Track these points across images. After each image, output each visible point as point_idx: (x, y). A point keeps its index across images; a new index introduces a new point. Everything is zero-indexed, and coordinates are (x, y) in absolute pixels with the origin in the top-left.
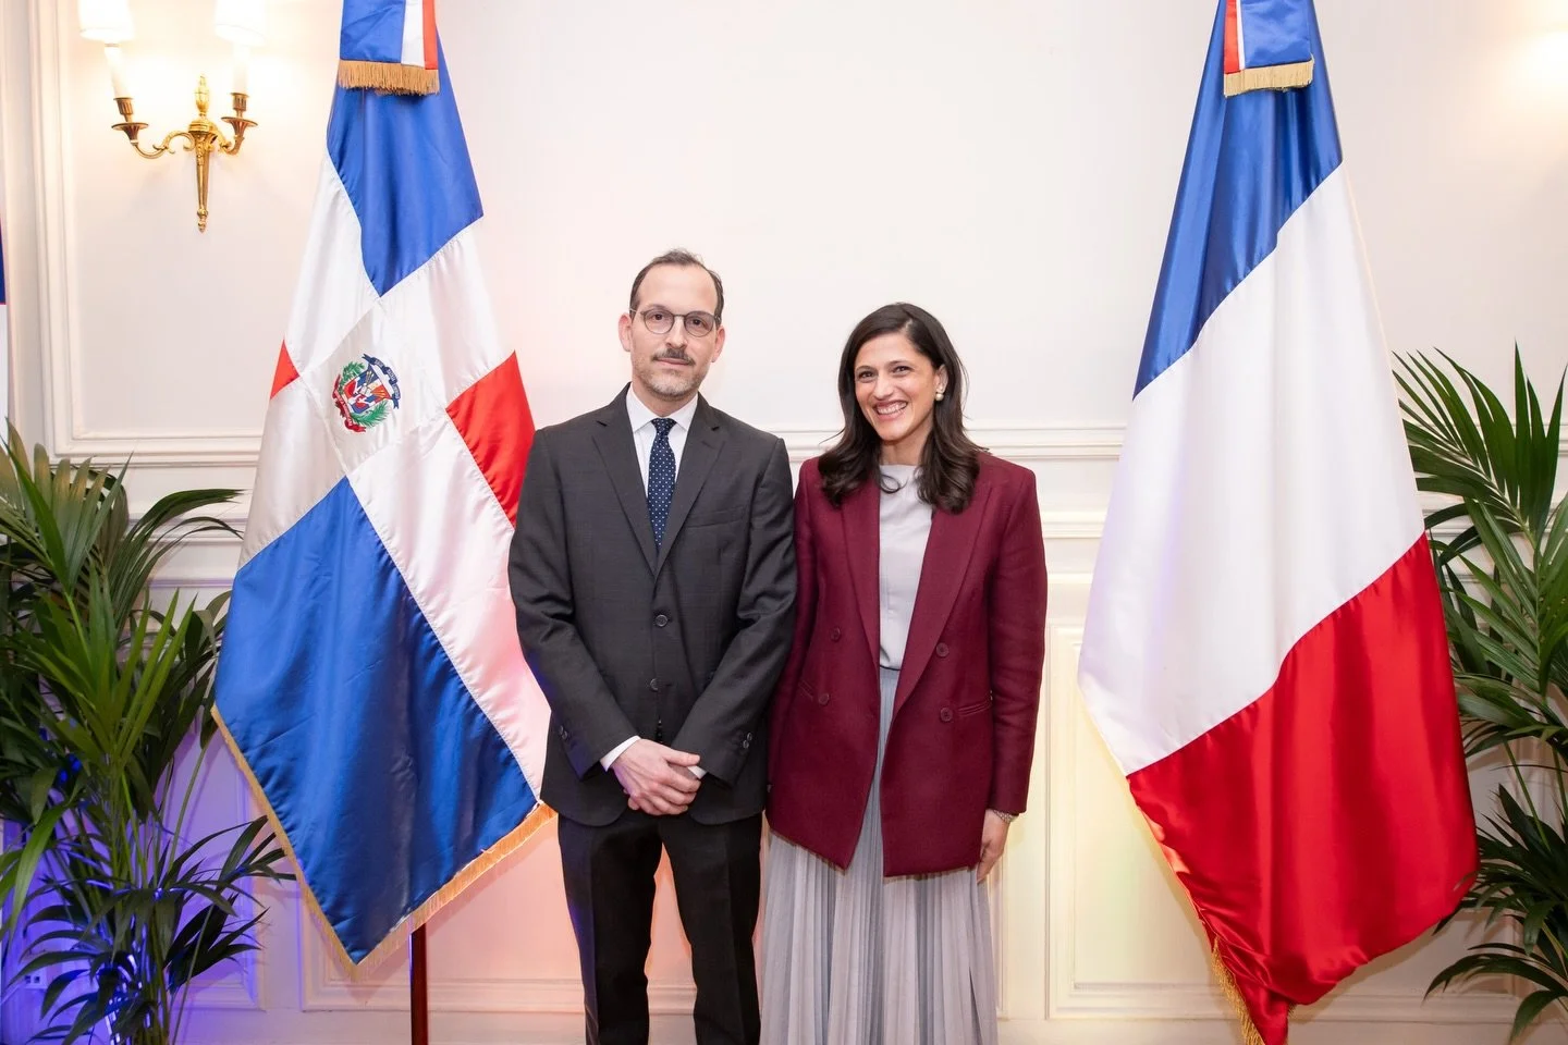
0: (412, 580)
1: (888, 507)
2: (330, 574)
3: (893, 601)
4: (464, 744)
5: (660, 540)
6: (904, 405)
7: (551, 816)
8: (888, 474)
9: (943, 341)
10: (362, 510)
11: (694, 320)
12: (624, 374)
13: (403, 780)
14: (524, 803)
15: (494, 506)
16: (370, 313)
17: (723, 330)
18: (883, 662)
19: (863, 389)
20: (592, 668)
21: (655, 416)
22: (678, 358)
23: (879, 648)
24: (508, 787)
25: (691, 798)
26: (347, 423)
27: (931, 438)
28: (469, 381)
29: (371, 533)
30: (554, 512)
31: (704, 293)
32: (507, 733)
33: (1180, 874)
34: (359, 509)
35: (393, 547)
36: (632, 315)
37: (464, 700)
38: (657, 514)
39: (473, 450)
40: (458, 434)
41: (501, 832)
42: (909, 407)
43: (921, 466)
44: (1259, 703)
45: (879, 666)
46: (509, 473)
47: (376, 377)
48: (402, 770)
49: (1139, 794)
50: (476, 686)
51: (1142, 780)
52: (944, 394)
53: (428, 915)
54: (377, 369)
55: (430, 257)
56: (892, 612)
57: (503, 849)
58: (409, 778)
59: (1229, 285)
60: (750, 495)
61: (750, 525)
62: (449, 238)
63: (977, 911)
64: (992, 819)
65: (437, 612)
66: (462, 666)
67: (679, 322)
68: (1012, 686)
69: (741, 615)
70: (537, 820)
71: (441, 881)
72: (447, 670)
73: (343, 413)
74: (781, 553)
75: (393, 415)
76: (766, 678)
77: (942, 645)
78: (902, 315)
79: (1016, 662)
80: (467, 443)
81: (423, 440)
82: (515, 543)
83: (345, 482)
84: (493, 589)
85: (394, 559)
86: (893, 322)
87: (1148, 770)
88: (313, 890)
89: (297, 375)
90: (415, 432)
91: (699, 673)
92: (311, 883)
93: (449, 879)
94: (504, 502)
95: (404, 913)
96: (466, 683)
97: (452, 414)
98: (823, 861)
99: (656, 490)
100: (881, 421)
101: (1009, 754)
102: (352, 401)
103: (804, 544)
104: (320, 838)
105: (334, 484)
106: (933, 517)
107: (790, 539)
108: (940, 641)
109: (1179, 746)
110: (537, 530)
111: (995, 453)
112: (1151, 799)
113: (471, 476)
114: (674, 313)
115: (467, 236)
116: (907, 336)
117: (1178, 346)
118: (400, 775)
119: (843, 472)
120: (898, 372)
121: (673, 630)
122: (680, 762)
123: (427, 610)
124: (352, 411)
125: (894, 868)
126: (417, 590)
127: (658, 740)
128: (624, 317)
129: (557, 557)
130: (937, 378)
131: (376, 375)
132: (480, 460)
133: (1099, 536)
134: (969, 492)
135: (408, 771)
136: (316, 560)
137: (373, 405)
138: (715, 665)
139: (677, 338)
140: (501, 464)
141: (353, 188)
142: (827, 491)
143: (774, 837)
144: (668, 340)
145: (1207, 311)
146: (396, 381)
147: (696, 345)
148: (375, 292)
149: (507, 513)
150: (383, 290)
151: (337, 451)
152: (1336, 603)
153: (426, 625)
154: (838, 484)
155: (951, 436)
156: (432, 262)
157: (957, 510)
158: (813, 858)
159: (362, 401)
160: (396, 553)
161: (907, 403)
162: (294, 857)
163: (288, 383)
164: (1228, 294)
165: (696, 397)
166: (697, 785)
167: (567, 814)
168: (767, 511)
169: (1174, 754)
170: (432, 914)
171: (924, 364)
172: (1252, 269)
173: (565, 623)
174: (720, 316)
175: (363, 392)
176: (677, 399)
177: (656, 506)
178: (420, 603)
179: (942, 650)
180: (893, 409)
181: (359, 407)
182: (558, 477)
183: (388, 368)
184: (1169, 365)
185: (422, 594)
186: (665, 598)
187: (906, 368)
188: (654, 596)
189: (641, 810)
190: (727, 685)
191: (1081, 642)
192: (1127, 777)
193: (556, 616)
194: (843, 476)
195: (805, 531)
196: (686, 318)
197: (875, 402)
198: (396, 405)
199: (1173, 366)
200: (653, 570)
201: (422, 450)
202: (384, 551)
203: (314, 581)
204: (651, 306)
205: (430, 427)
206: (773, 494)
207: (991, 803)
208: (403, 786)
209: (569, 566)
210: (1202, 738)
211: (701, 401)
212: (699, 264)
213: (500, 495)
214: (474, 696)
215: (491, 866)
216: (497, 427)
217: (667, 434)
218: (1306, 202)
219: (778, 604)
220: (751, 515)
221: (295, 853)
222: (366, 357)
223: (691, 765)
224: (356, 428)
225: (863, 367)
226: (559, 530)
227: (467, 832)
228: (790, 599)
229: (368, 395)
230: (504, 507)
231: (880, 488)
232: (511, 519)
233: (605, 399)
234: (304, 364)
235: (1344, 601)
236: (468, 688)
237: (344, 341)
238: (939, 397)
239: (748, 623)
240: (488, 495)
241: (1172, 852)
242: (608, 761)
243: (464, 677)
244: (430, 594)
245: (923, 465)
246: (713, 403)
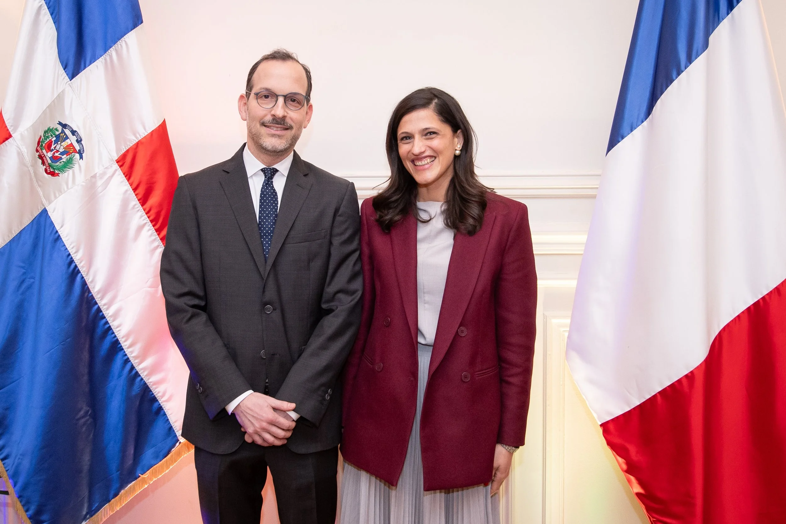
0: (92, 282)
1: (422, 232)
2: (34, 278)
3: (427, 298)
4: (128, 399)
5: (268, 253)
6: (434, 158)
7: (189, 450)
8: (422, 207)
9: (459, 113)
10: (57, 232)
11: (291, 98)
12: (242, 137)
13: (84, 424)
14: (169, 441)
15: (149, 230)
16: (63, 91)
17: (311, 106)
18: (421, 340)
19: (404, 148)
20: (219, 343)
21: (263, 166)
22: (281, 124)
23: (417, 330)
24: (158, 430)
25: (289, 434)
26: (46, 170)
27: (453, 182)
28: (133, 140)
29: (63, 249)
30: (193, 233)
31: (298, 80)
32: (157, 391)
33: (638, 495)
34: (55, 231)
35: (78, 258)
36: (248, 95)
37: (128, 367)
38: (265, 234)
39: (135, 190)
40: (125, 178)
41: (153, 462)
42: (437, 160)
43: (445, 202)
44: (696, 373)
45: (417, 342)
46: (160, 205)
47: (67, 138)
48: (83, 417)
49: (609, 437)
50: (136, 358)
51: (611, 427)
52: (461, 150)
53: (101, 520)
54: (67, 132)
55: (105, 52)
56: (426, 305)
57: (154, 474)
58: (89, 422)
59: (674, 74)
60: (331, 222)
61: (331, 243)
62: (119, 39)
63: (490, 516)
64: (501, 451)
65: (109, 304)
66: (125, 343)
67: (281, 100)
68: (512, 356)
69: (324, 306)
70: (179, 454)
71: (111, 496)
72: (116, 347)
73: (43, 163)
74: (352, 263)
75: (79, 165)
76: (343, 349)
77: (462, 328)
78: (430, 96)
79: (515, 340)
80: (131, 185)
81: (100, 183)
82: (165, 256)
83: (45, 212)
84: (149, 289)
85: (79, 267)
86: (422, 102)
87: (616, 420)
88: (21, 502)
89: (10, 136)
90: (94, 176)
91: (295, 346)
92: (19, 497)
93: (116, 495)
94: (157, 227)
95: (85, 518)
96: (129, 355)
97: (120, 164)
98: (380, 481)
99: (265, 218)
100: (417, 171)
101: (512, 404)
102: (50, 154)
103: (366, 259)
104: (26, 464)
105: (36, 213)
106: (455, 238)
107: (357, 254)
108: (461, 325)
109: (638, 403)
110: (179, 246)
111: (499, 192)
112: (617, 440)
113: (133, 208)
114: (278, 94)
115: (131, 38)
116: (434, 110)
117: (638, 118)
118: (83, 420)
119: (390, 208)
120: (429, 136)
121: (276, 316)
122: (282, 408)
123: (102, 303)
124: (50, 162)
125: (430, 486)
126: (95, 289)
127: (266, 393)
128: (242, 97)
129: (195, 265)
130: (456, 140)
131: (67, 136)
132: (140, 197)
133: (582, 252)
134: (480, 220)
135: (88, 417)
136: (23, 267)
137: (65, 158)
138: (306, 342)
139: (279, 111)
140: (154, 200)
141: (51, 3)
142: (380, 222)
143: (346, 465)
144: (273, 113)
145: (659, 92)
146: (81, 140)
147: (293, 114)
148: (67, 78)
149: (159, 235)
150: (72, 76)
151: (39, 189)
152: (751, 302)
153: (101, 314)
154: (388, 217)
155: (467, 180)
156: (106, 56)
157: (471, 233)
158: (373, 479)
159: (57, 154)
160: (80, 263)
161: (435, 157)
162: (7, 478)
163: (4, 141)
164: (674, 80)
165: (292, 153)
166: (294, 424)
167: (201, 446)
168: (342, 234)
169: (634, 408)
170: (104, 520)
171: (446, 130)
172: (690, 63)
173: (201, 312)
174: (309, 96)
175: (58, 148)
176: (279, 154)
177: (265, 229)
178: (97, 298)
179: (462, 332)
180: (426, 162)
181: (55, 159)
182: (195, 208)
183: (76, 131)
184: (632, 131)
185: (98, 292)
186: (271, 294)
187: (434, 133)
188: (264, 292)
189: (254, 443)
190: (314, 354)
191: (568, 329)
192: (601, 425)
193: (194, 306)
194: (391, 211)
195: (366, 250)
196: (286, 97)
197: (413, 157)
198: (81, 157)
199: (635, 132)
200: (262, 273)
201: (100, 189)
202: (72, 261)
203: (23, 282)
204: (261, 89)
205: (104, 174)
206: (346, 221)
207: (500, 440)
208: (84, 429)
209: (203, 272)
210: (655, 397)
211: (296, 156)
212: (295, 59)
213: (154, 221)
214: (134, 365)
215: (146, 486)
216: (152, 173)
217: (272, 178)
218: (730, 15)
219: (350, 298)
220: (331, 235)
221: (8, 475)
222: (60, 123)
223: (289, 411)
224: (53, 174)
225: (403, 133)
226: (196, 245)
227: (130, 462)
228: (359, 294)
229: (61, 150)
230: (157, 230)
231: (417, 219)
232: (162, 239)
233: (229, 155)
234: (16, 128)
235: (756, 300)
236: (131, 359)
237: (44, 112)
238: (458, 152)
239: (329, 311)
240: (145, 221)
241: (632, 478)
242: (231, 408)
243: (127, 351)
244: (104, 291)
245: (447, 202)
246: (304, 157)
